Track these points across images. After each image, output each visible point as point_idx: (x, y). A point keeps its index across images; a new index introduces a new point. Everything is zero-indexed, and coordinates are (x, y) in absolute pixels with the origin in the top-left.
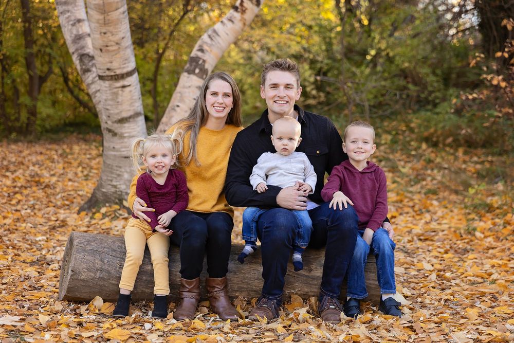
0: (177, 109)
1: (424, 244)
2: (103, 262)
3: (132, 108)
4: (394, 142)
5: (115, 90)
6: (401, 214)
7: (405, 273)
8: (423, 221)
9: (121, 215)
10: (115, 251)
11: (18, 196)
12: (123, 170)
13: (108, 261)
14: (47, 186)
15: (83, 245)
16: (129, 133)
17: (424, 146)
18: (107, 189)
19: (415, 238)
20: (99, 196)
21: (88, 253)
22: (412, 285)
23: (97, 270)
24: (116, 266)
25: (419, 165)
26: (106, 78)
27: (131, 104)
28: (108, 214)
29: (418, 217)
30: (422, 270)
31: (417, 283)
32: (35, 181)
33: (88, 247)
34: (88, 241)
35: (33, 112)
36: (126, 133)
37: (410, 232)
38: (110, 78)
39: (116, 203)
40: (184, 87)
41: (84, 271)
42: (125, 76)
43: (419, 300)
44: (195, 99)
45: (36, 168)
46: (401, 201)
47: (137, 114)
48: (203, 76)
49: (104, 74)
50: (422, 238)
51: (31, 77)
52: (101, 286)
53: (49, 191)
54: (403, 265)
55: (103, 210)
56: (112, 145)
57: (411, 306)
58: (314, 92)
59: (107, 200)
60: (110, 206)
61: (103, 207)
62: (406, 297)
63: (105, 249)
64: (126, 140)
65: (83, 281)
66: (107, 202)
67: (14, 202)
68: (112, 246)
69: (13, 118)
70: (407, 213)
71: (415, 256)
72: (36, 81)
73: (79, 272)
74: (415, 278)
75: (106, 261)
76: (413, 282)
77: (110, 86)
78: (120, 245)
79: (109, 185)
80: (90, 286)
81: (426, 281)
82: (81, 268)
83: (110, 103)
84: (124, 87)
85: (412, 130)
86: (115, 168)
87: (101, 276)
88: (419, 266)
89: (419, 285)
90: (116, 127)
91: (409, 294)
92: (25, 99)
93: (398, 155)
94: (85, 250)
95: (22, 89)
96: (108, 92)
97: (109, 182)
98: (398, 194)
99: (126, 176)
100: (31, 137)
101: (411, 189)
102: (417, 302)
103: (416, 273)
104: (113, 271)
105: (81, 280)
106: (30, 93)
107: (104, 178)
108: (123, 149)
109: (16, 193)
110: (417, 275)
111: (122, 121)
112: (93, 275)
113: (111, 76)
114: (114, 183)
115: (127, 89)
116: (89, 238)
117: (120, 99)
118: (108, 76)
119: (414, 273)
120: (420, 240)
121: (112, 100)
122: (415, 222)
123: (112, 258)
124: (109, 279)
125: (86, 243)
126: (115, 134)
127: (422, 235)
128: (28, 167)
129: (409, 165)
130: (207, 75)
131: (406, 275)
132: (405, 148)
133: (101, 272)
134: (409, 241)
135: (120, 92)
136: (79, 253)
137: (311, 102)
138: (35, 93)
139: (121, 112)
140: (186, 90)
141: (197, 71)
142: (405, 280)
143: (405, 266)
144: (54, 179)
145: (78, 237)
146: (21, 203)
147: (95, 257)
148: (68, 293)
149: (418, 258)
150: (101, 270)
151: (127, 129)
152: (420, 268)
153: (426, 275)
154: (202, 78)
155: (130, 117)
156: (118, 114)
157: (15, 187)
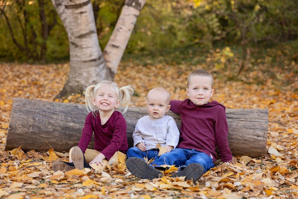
0: (121, 30)
1: (293, 119)
2: (35, 120)
3: (88, 28)
4: (274, 61)
5: (76, 15)
6: (277, 101)
7: (279, 136)
8: (292, 105)
9: (81, 100)
10: (44, 111)
11: (20, 92)
12: (83, 70)
13: (39, 119)
14: (41, 86)
15: (19, 107)
16: (86, 45)
17: (293, 63)
18: (73, 84)
19: (287, 115)
20: (68, 88)
21: (24, 113)
22: (284, 143)
23: (30, 126)
24: (46, 123)
25: (290, 75)
26: (69, 7)
27: (87, 25)
28: (73, 100)
29: (289, 103)
30: (292, 134)
31: (288, 143)
32: (35, 83)
33: (24, 109)
34: (24, 104)
35: (44, 47)
36: (84, 45)
37: (283, 112)
38: (72, 7)
39: (79, 93)
40: (125, 15)
41: (20, 127)
42: (82, 5)
43: (290, 153)
44: (132, 23)
45: (37, 77)
46: (277, 95)
47: (91, 32)
48: (137, 7)
49: (68, 4)
50: (292, 115)
51: (43, 26)
52: (33, 139)
53: (41, 89)
54: (278, 130)
55: (70, 98)
56: (75, 54)
57: (283, 157)
58: (219, 32)
59: (73, 91)
60: (75, 95)
61: (70, 95)
62: (279, 151)
63: (37, 110)
64: (84, 50)
65: (19, 134)
66: (73, 92)
67: (16, 95)
68: (43, 108)
69: (32, 51)
70: (282, 101)
71: (287, 125)
72: (46, 28)
73: (15, 127)
74: (287, 139)
75: (37, 119)
76: (285, 142)
77: (72, 13)
78: (49, 107)
79: (74, 81)
80: (25, 139)
81: (295, 141)
82: (17, 124)
83: (73, 24)
84: (82, 13)
85: (285, 54)
86: (78, 69)
87: (33, 131)
88: (290, 131)
89: (289, 143)
90: (77, 41)
91: (282, 149)
92: (39, 40)
93: (275, 69)
94: (21, 111)
95: (37, 33)
96: (71, 17)
97: (74, 79)
98: (275, 90)
99: (85, 74)
100: (42, 62)
101: (284, 88)
102: (288, 154)
103: (288, 136)
104: (42, 127)
105: (17, 134)
106: (43, 35)
107: (71, 76)
108: (82, 56)
109: (19, 90)
110: (288, 137)
111: (81, 36)
112: (27, 130)
113: (73, 6)
114: (77, 79)
115: (84, 15)
116: (25, 102)
117: (79, 21)
118: (70, 6)
119: (285, 136)
120: (290, 116)
121: (75, 22)
122: (287, 106)
123: (42, 117)
124: (40, 133)
125: (22, 105)
126: (77, 46)
127: (292, 113)
128: (31, 75)
129: (283, 75)
130: (140, 7)
131: (280, 137)
132: (281, 65)
133: (33, 128)
134: (283, 117)
135: (79, 17)
136: (16, 113)
137: (217, 38)
138: (46, 35)
139: (80, 30)
140: (127, 17)
141: (134, 4)
142: (279, 140)
143: (279, 131)
144: (46, 82)
145: (16, 101)
146: (21, 96)
147: (28, 116)
148: (8, 145)
149: (289, 126)
150: (33, 126)
151: (85, 42)
152: (290, 133)
153: (295, 137)
154: (137, 8)
155: (87, 34)
156: (78, 32)
157: (19, 87)
